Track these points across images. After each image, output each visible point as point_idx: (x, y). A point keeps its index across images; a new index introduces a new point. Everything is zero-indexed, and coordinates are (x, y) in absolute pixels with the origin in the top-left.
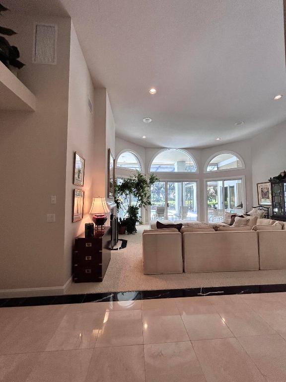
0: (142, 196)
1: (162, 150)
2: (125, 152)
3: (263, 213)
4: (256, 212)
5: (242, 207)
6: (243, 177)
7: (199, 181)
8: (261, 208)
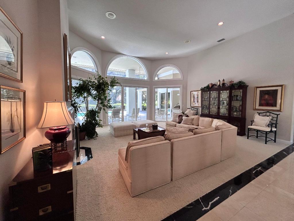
0: (101, 99)
1: (118, 55)
2: (79, 50)
3: (194, 112)
4: (190, 112)
5: (179, 108)
6: (181, 86)
7: (149, 88)
8: (193, 109)
